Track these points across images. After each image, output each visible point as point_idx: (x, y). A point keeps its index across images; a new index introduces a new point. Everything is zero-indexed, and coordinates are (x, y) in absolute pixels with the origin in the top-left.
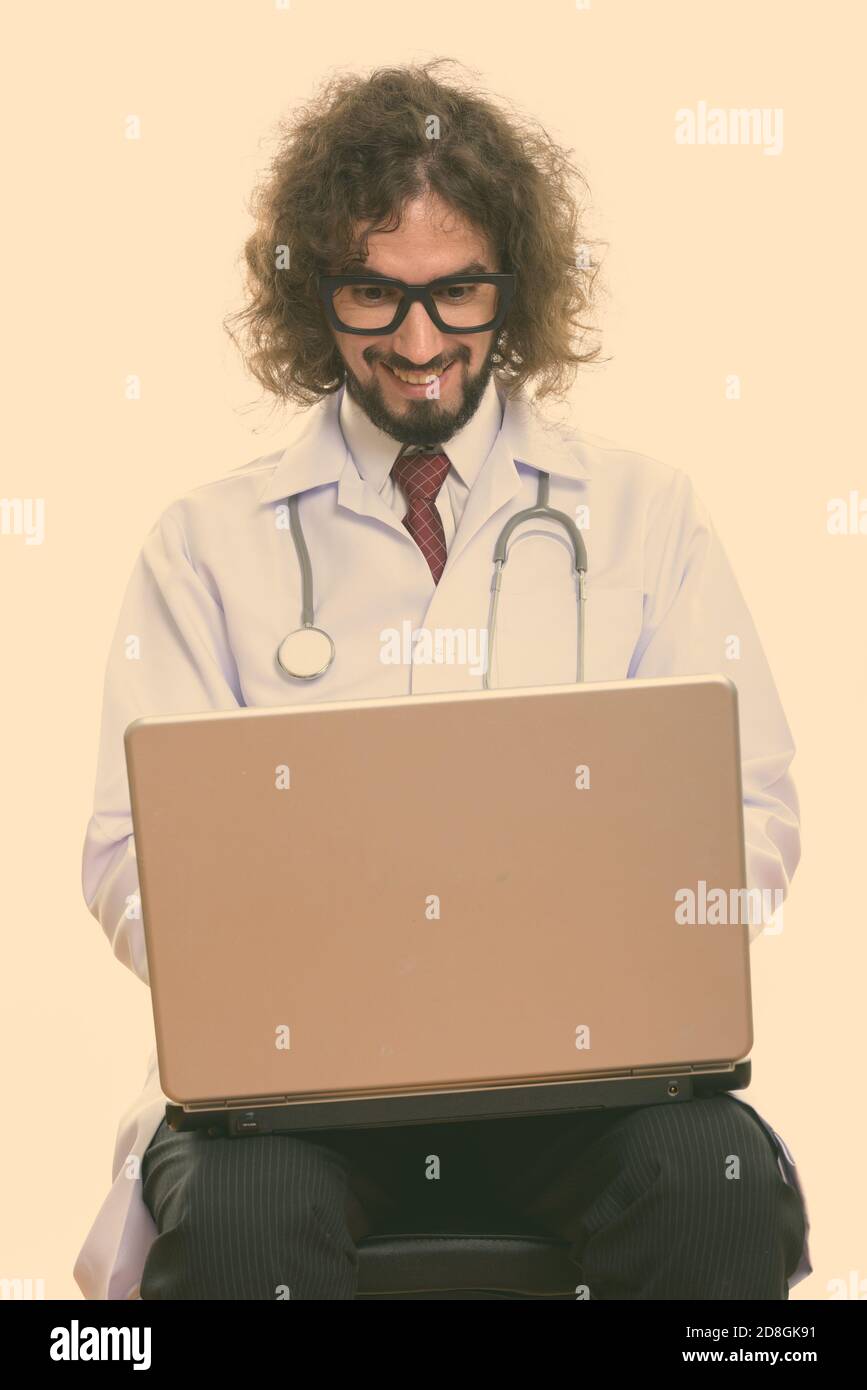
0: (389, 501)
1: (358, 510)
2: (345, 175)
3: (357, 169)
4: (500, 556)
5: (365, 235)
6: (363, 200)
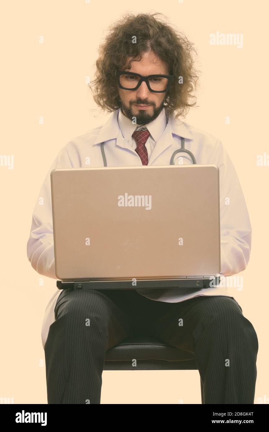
0: (131, 143)
1: (122, 146)
2: (126, 43)
3: (130, 41)
5: (131, 61)
6: (131, 51)
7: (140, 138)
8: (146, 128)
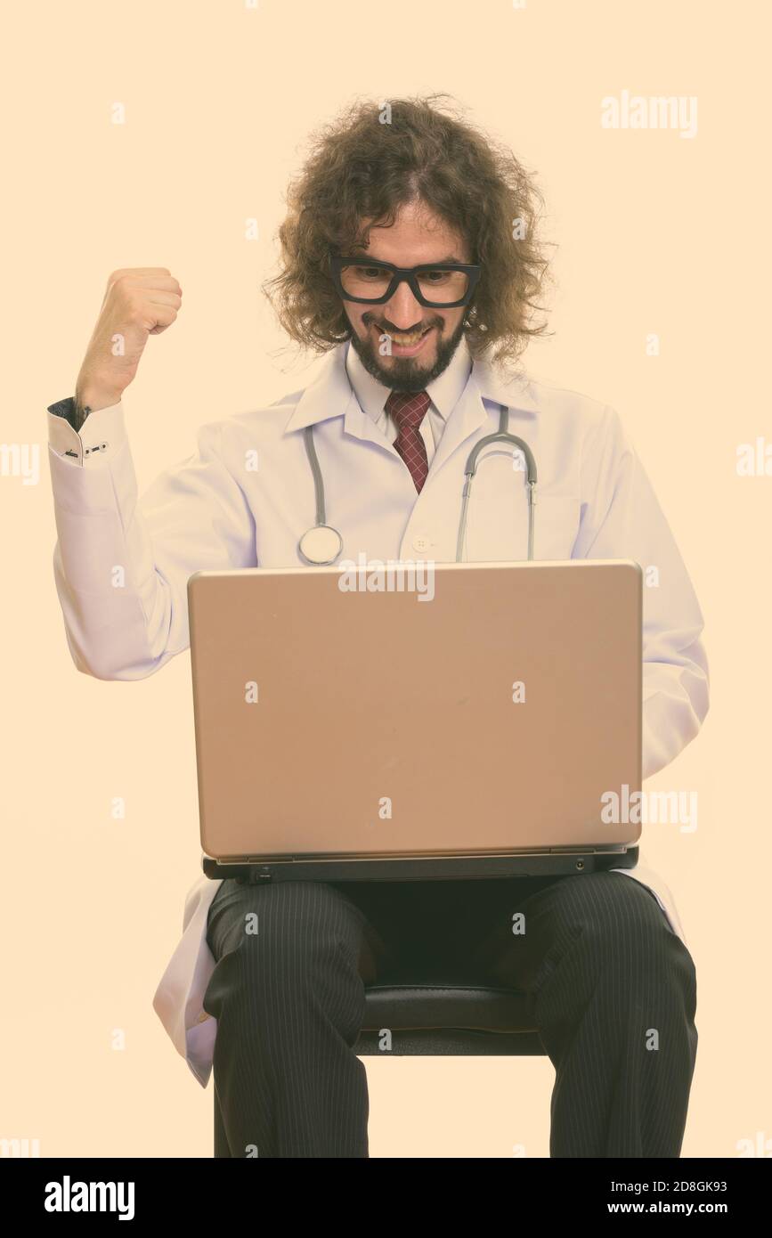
0: (384, 429)
1: (360, 437)
2: (355, 181)
3: (366, 177)
4: (470, 470)
5: (368, 229)
6: (368, 202)
7: (406, 411)
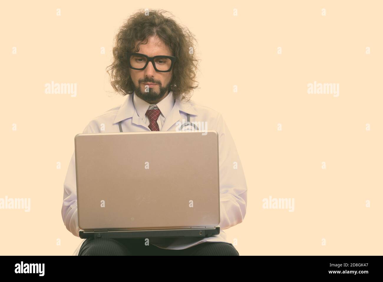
0: (145, 121)
6: (139, 35)
7: (153, 115)
8: (157, 107)
